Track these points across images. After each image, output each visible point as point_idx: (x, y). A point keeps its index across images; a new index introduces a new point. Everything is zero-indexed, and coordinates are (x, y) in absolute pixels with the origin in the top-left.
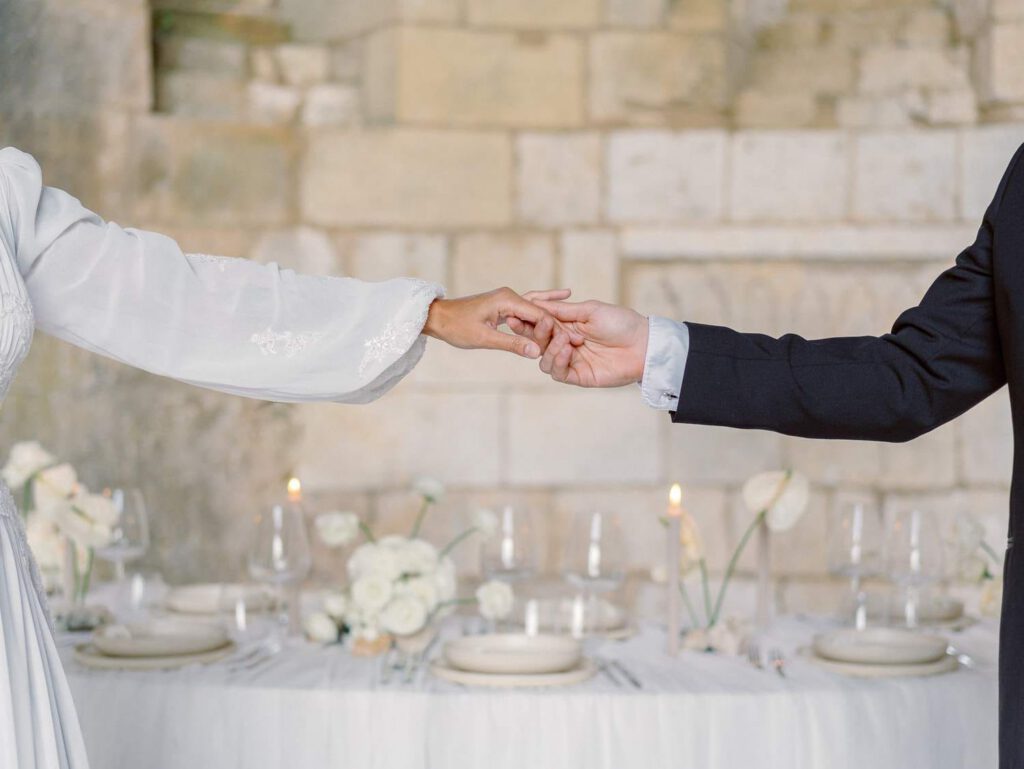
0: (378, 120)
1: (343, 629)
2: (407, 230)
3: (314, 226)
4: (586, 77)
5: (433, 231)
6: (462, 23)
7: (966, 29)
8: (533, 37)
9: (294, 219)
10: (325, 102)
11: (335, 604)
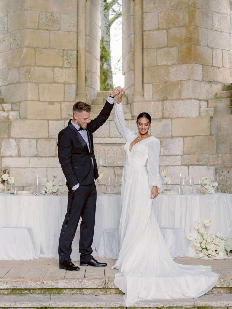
0: (23, 118)
1: (46, 193)
2: (29, 139)
3: (13, 138)
4: (61, 110)
5: (34, 139)
6: (39, 101)
7: (130, 102)
8: (52, 103)
9: (9, 137)
10: (13, 115)
11: (45, 189)
